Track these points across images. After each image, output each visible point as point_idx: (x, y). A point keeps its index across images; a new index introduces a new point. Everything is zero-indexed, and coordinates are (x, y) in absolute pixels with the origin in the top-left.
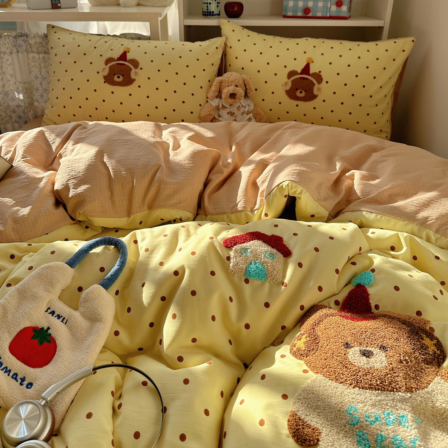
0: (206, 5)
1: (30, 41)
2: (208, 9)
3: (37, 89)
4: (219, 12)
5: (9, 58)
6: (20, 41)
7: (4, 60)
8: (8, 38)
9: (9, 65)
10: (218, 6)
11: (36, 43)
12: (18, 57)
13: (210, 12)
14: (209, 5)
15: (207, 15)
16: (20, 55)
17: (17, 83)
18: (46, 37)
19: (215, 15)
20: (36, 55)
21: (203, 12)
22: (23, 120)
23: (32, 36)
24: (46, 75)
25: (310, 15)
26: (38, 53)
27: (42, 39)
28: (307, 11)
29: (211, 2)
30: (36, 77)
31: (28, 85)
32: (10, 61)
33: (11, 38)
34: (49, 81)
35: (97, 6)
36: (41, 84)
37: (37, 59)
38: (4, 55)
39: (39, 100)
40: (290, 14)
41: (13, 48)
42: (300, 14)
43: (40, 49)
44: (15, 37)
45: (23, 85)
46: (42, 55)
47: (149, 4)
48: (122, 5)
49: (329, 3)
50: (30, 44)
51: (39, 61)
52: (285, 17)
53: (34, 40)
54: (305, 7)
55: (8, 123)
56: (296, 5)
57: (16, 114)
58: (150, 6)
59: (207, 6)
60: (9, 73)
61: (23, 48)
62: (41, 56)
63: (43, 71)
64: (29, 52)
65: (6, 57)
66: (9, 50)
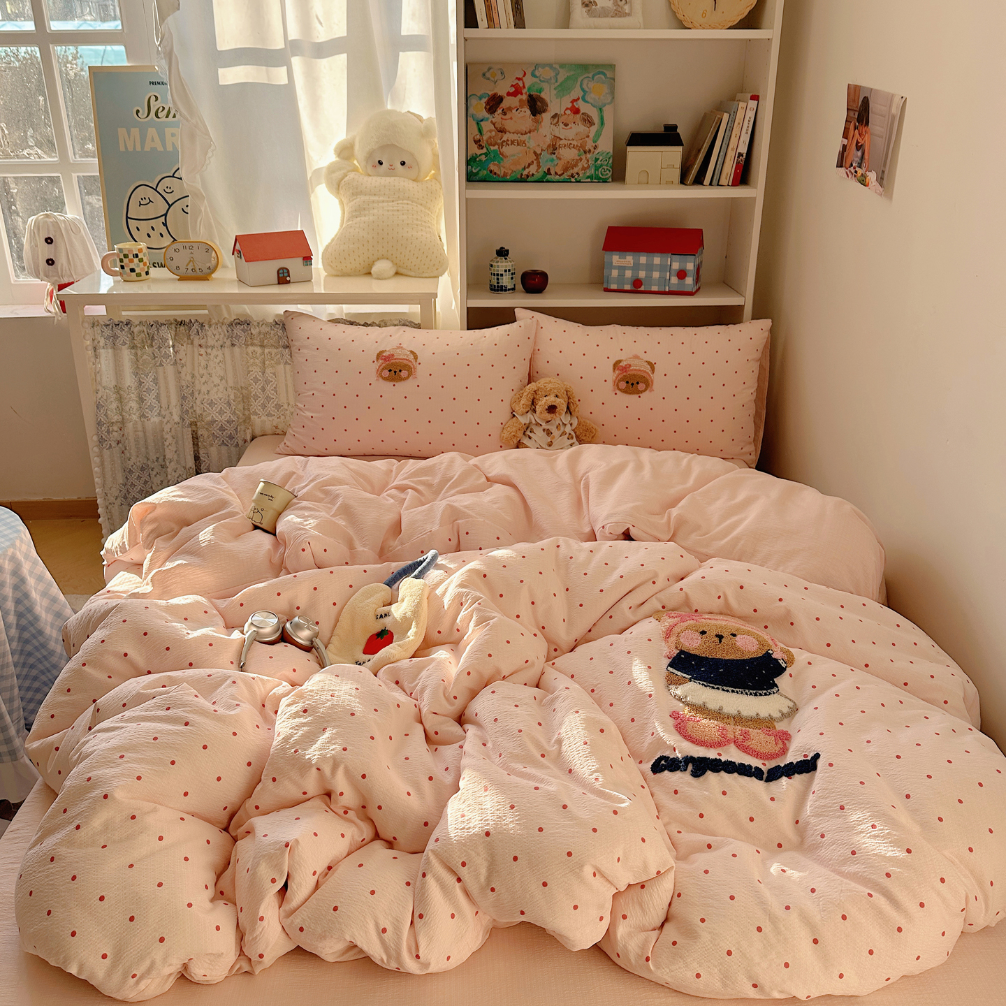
0: (496, 277)
1: (253, 331)
2: (498, 283)
3: (256, 397)
4: (514, 285)
5: (220, 353)
6: (238, 330)
7: (212, 357)
8: (221, 327)
9: (218, 364)
10: (512, 278)
11: (260, 333)
12: (232, 353)
13: (502, 286)
14: (499, 277)
15: (498, 290)
16: (236, 349)
17: (229, 389)
18: (277, 326)
19: (509, 290)
20: (258, 350)
21: (491, 285)
22: (234, 442)
23: (255, 324)
24: (272, 377)
25: (642, 288)
26: (262, 346)
27: (270, 328)
28: (637, 283)
29: (503, 273)
30: (256, 380)
31: (246, 392)
32: (220, 358)
33: (224, 328)
34: (274, 386)
35: (338, 276)
36: (263, 389)
37: (258, 354)
38: (212, 349)
39: (259, 412)
40: (614, 287)
41: (225, 340)
42: (628, 287)
43: (266, 341)
44: (231, 325)
45: (236, 391)
46: (268, 350)
47: (412, 274)
48: (375, 276)
49: (668, 274)
50: (252, 334)
51: (263, 356)
52: (606, 290)
53: (258, 330)
54: (634, 278)
55: (212, 445)
56: (621, 275)
57: (224, 433)
58: (415, 277)
59: (498, 279)
60: (218, 375)
61: (242, 340)
62: (266, 350)
63: (268, 371)
64: (248, 345)
65: (214, 352)
66: (220, 343)
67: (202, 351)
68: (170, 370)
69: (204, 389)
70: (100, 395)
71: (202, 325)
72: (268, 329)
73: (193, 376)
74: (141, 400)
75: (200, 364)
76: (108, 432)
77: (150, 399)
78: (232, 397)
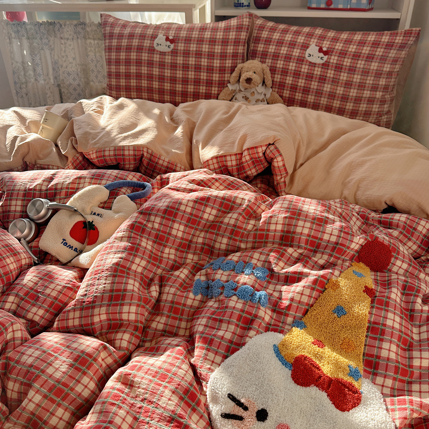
1: (87, 29)
3: (93, 71)
5: (71, 43)
6: (79, 29)
7: (68, 45)
8: (70, 26)
9: (71, 50)
11: (92, 30)
12: (78, 43)
16: (79, 41)
17: (77, 66)
20: (92, 41)
23: (89, 24)
24: (99, 59)
26: (94, 39)
30: (92, 61)
32: (72, 47)
33: (72, 26)
36: (96, 66)
37: (92, 45)
38: (67, 41)
39: (94, 80)
41: (74, 35)
43: (95, 36)
44: (76, 25)
45: (80, 66)
50: (87, 31)
51: (95, 46)
53: (90, 28)
57: (76, 92)
60: (71, 57)
61: (82, 35)
62: (96, 42)
63: (98, 55)
64: (87, 39)
65: (69, 42)
66: (71, 37)
67: (63, 41)
68: (48, 52)
69: (64, 65)
70: (14, 66)
71: (61, 25)
72: (96, 28)
73: (59, 57)
74: (34, 70)
75: (61, 50)
76: (20, 88)
77: (39, 70)
78: (79, 70)
